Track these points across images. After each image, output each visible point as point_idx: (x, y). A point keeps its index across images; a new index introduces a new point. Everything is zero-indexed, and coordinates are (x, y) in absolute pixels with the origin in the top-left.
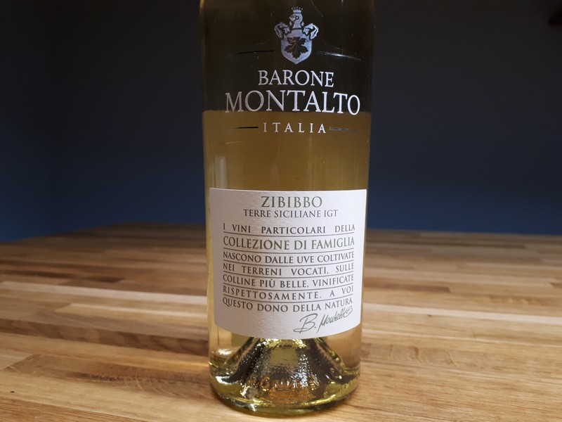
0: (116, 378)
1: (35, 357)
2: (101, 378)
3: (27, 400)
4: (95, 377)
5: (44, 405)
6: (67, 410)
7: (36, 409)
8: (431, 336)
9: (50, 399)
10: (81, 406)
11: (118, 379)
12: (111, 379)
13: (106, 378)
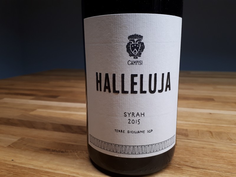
0: (64, 151)
1: (22, 139)
2: (57, 151)
3: (21, 165)
4: (54, 151)
5: (29, 168)
6: (42, 171)
7: (25, 171)
8: (215, 125)
9: (32, 165)
10: (49, 168)
11: (65, 151)
12: (62, 152)
13: (59, 151)
